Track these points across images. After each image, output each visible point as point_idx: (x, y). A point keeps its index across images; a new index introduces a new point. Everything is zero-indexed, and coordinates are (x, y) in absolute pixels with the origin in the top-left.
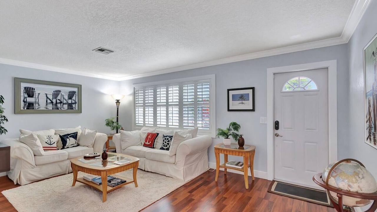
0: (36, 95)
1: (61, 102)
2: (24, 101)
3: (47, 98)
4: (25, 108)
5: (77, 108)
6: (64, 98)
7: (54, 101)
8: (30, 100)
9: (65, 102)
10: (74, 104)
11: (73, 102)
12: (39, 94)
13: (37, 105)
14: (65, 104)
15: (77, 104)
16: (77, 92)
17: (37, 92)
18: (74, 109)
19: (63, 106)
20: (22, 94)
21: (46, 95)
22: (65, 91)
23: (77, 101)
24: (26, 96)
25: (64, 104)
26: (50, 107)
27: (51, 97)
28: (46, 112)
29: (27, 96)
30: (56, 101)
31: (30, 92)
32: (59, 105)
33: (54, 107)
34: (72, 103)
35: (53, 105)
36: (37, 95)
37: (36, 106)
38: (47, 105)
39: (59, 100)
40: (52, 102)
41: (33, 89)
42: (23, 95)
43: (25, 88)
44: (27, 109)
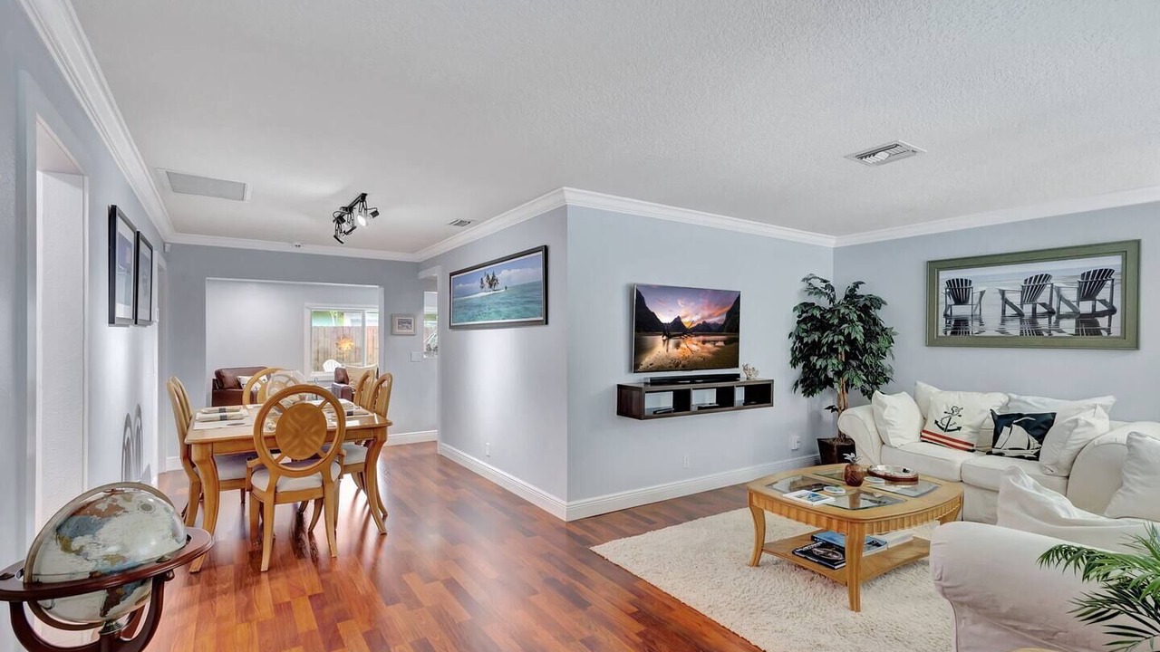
0: (974, 297)
1: (1050, 313)
2: (945, 315)
3: (1006, 301)
4: (949, 333)
5: (1116, 331)
6: (1061, 298)
7: (1027, 310)
8: (959, 311)
9: (1065, 309)
10: (1102, 314)
11: (1100, 307)
12: (982, 293)
13: (976, 324)
14: (1068, 316)
15: (1116, 318)
16: (1118, 270)
17: (976, 289)
18: (1104, 333)
19: (1057, 323)
20: (942, 298)
21: (1003, 293)
22: (1066, 275)
23: (1117, 303)
24: (951, 301)
25: (1060, 317)
26: (1014, 328)
27: (1015, 299)
28: (1002, 342)
29: (953, 303)
30: (1034, 309)
31: (959, 292)
32: (1043, 323)
33: (1027, 327)
34: (1095, 314)
35: (1022, 321)
36: (977, 296)
37: (974, 327)
38: (1003, 321)
39: (1043, 305)
40: (1020, 314)
41: (968, 282)
42: (944, 299)
43: (949, 282)
44: (952, 333)
